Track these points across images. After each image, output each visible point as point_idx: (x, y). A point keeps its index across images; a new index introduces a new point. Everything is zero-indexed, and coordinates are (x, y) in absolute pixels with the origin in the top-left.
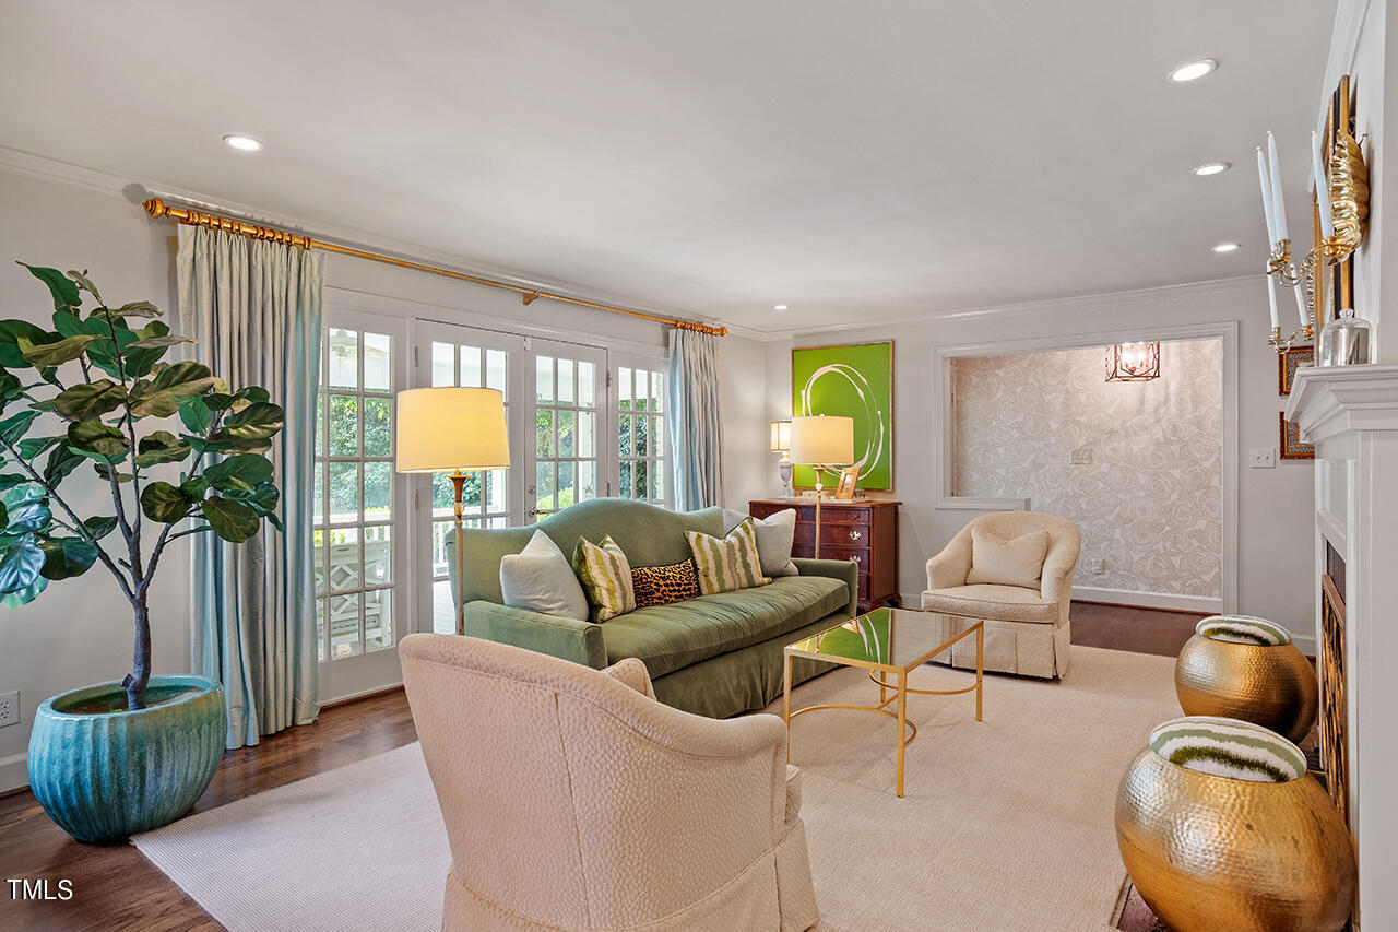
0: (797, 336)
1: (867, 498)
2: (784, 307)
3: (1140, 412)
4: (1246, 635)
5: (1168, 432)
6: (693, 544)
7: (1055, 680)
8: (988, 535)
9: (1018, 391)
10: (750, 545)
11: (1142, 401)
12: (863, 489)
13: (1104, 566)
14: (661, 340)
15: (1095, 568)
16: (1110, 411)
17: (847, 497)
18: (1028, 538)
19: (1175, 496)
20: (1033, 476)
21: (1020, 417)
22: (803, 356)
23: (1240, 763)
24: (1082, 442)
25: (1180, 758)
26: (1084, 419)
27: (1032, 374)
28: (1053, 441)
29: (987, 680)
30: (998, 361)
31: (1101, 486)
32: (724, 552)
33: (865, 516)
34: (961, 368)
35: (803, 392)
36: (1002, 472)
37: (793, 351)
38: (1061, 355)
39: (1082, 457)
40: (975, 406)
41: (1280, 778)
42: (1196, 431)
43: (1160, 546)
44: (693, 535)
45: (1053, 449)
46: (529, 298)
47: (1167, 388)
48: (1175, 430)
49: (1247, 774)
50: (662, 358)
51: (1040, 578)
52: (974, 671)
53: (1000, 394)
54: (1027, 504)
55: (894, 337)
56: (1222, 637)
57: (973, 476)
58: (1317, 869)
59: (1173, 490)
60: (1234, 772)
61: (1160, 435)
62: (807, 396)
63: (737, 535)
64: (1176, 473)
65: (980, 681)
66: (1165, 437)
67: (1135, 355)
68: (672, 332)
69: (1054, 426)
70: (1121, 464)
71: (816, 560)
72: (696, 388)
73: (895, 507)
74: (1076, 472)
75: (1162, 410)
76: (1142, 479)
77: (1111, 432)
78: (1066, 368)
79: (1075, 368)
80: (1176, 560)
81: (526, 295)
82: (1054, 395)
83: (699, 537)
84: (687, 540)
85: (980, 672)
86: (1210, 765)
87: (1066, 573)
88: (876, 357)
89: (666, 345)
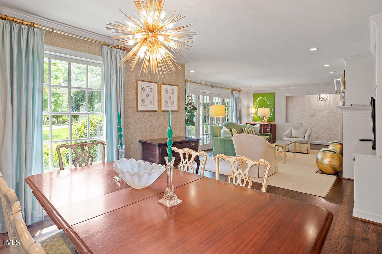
0: (254, 91)
1: (269, 123)
2: (254, 87)
3: (325, 106)
4: (338, 143)
5: (330, 110)
6: (243, 130)
7: (308, 153)
8: (295, 129)
9: (299, 102)
10: (253, 130)
11: (325, 104)
12: (269, 121)
13: (317, 137)
14: (231, 93)
15: (315, 137)
16: (318, 106)
17: (266, 123)
18: (302, 130)
19: (332, 123)
20: (302, 119)
21: (300, 107)
22: (256, 95)
23: (331, 151)
24: (313, 112)
25: (323, 152)
26: (313, 108)
27: (302, 99)
28: (307, 112)
29: (296, 153)
30: (295, 97)
31: (317, 121)
32: (249, 131)
33: (269, 126)
34: (288, 98)
35: (256, 102)
36: (296, 118)
37: (254, 94)
38: (308, 96)
39: (313, 115)
40: (291, 105)
41: (335, 153)
42: (336, 110)
43: (329, 133)
44: (243, 128)
45: (307, 114)
46: (213, 87)
47: (330, 102)
48: (332, 110)
49: (331, 152)
50: (231, 96)
51: (305, 137)
52: (294, 152)
53: (295, 102)
54: (302, 124)
55: (275, 92)
56: (335, 143)
57: (290, 119)
58: (339, 162)
59: (331, 122)
60: (330, 152)
61: (329, 111)
62: (257, 103)
63: (251, 128)
64: (332, 118)
65: (295, 154)
66: (330, 111)
67: (323, 96)
68: (233, 91)
69: (307, 109)
70: (321, 117)
71: (263, 133)
72: (237, 102)
73: (275, 124)
74: (311, 118)
75: (329, 106)
76: (325, 120)
77: (319, 110)
78: (310, 98)
79: (311, 97)
80: (332, 136)
81: (212, 87)
82: (307, 103)
83: (244, 128)
84: (242, 129)
85: (295, 152)
86: (327, 152)
87: (310, 135)
88: (271, 96)
89: (232, 94)
